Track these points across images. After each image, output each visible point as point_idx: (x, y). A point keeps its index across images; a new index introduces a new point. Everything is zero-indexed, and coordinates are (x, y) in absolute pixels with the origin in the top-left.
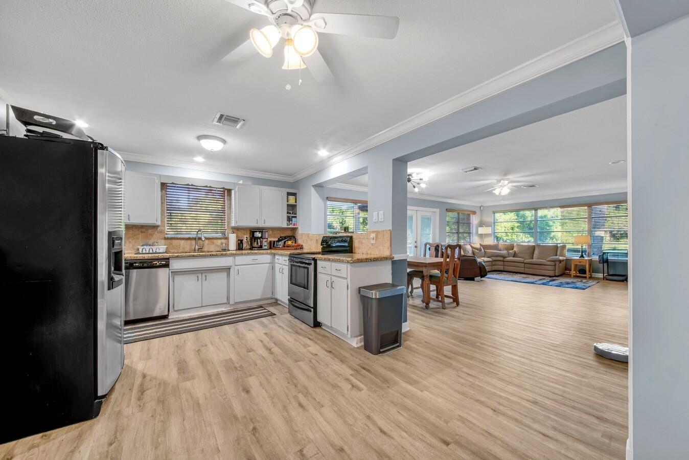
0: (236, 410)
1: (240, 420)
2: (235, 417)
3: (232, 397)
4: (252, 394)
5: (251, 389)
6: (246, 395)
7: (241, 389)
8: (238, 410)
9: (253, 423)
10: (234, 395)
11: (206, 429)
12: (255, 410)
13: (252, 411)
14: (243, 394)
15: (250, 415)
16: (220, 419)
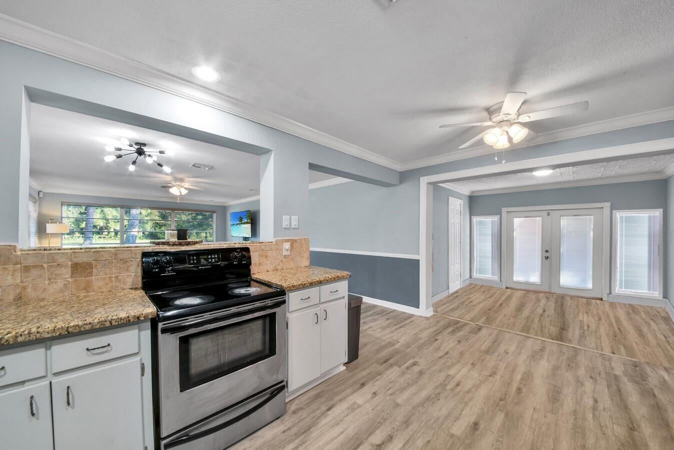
0: (502, 420)
1: (505, 411)
2: (507, 415)
3: (493, 432)
4: (475, 419)
5: (471, 423)
6: (481, 422)
7: (478, 432)
8: (500, 418)
9: (498, 403)
10: (490, 432)
11: (535, 426)
12: (489, 407)
13: (490, 409)
14: (482, 427)
15: (495, 408)
16: (520, 424)
